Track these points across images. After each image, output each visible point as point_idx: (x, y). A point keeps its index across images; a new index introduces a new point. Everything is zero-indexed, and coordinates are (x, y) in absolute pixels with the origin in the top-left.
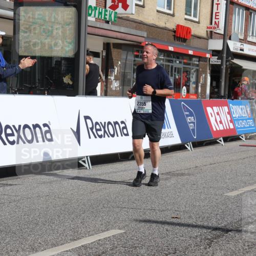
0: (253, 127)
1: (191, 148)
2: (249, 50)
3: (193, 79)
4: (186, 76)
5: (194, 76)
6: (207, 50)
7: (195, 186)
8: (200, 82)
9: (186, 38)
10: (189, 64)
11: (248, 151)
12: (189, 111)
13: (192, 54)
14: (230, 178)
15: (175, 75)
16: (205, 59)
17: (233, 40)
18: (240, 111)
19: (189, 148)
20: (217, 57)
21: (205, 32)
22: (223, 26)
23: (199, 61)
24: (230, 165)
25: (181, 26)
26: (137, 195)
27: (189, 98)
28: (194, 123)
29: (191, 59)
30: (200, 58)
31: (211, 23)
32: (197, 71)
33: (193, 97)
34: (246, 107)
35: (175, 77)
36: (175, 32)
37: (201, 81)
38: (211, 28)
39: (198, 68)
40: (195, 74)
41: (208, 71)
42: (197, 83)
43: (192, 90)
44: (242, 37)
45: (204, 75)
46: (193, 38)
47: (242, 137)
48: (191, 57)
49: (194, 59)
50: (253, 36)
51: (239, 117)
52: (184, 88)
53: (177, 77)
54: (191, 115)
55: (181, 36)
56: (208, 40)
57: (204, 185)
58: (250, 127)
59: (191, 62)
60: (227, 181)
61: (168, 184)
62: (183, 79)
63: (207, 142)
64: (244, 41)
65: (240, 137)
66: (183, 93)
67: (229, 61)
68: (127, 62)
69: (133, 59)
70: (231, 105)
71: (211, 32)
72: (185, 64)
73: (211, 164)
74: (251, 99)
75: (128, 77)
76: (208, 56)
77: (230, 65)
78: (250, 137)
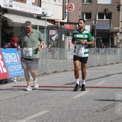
14: (4, 114)
18: (12, 58)
24: (4, 104)
34: (16, 54)
47: (14, 79)
51: (11, 63)
60: (2, 117)
70: (4, 53)
77: (2, 19)
78: (21, 79)
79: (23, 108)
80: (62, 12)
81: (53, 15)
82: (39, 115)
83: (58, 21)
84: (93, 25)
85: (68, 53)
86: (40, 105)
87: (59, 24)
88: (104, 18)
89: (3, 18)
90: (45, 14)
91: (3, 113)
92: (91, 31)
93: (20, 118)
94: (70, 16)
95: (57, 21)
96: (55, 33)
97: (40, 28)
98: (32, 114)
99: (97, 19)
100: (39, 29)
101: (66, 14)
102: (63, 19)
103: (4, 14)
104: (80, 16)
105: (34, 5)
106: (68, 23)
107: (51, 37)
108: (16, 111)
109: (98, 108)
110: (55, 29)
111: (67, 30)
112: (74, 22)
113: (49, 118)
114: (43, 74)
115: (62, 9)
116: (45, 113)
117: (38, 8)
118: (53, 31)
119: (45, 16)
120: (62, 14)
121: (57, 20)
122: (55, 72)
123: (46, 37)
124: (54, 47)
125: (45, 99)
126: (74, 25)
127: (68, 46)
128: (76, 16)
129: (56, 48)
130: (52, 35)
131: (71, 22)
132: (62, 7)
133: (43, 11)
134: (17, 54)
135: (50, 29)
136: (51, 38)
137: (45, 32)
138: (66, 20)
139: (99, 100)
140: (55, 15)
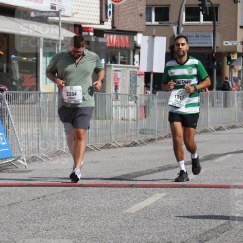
0: (4, 147)
79: (5, 239)
80: (99, 6)
81: (76, 13)
83: (88, 28)
84: (174, 35)
85: (115, 103)
86: (47, 230)
87: (92, 34)
88: (198, 20)
90: (57, 10)
92: (169, 51)
94: (118, 15)
95: (87, 26)
99: (184, 22)
101: (109, 10)
102: (102, 22)
104: (141, 15)
106: (114, 31)
109: (187, 235)
111: (112, 47)
112: (127, 29)
114: (53, 156)
119: (58, 14)
120: (99, 10)
121: (88, 24)
125: (59, 216)
126: (127, 37)
127: (114, 87)
128: (132, 14)
131: (121, 29)
133: (53, 2)
138: (108, 26)
139: (188, 217)
140: (82, 12)
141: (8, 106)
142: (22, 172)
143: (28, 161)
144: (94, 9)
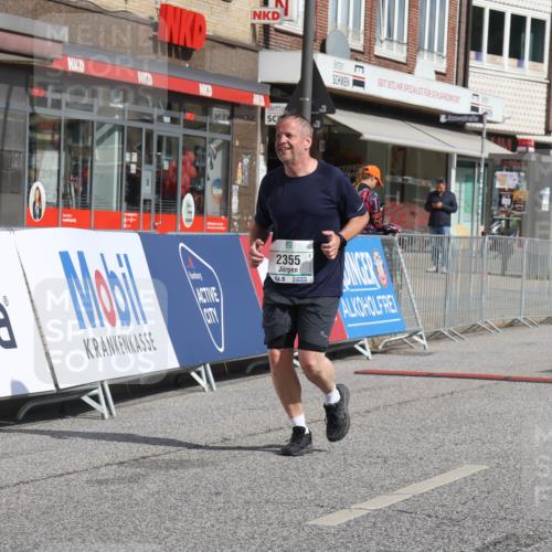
0: (394, 316)
1: (208, 381)
2: (381, 83)
3: (214, 172)
4: (194, 164)
5: (218, 162)
6: (253, 83)
7: (221, 499)
8: (235, 179)
9: (189, 45)
10: (202, 126)
11: (380, 388)
12: (199, 268)
13: (210, 94)
14: (325, 471)
15: (159, 157)
16: (251, 112)
17: (333, 54)
19: (203, 382)
20: (285, 105)
21: (248, 30)
22: (302, 9)
23: (231, 117)
25: (175, 9)
26: (42, 530)
27: (202, 230)
28: (216, 306)
29: (206, 112)
30: (236, 108)
31: (266, 3)
32: (227, 146)
33: (215, 227)
34: (372, 256)
35: (159, 166)
36: (155, 26)
37: (240, 178)
38: (266, 15)
39: (228, 138)
40: (220, 155)
41: (261, 148)
42: (226, 182)
43: (212, 206)
44: (359, 46)
45: (246, 161)
46: (213, 47)
47: (363, 346)
48: (206, 104)
49: (216, 110)
50: (392, 41)
52: (189, 198)
53: (166, 166)
54: (208, 281)
55: (175, 42)
56: (257, 52)
57: (249, 495)
58: (386, 315)
59: (207, 120)
60: (317, 481)
61: (139, 495)
62: (185, 171)
63: (260, 363)
64: (364, 55)
65: (357, 347)
66: (185, 216)
67: (321, 117)
68: (9, 119)
69: (28, 109)
71: (266, 28)
72: (189, 124)
73: (270, 430)
74: (386, 233)
75: (15, 165)
76: (259, 100)
77: (326, 130)
78: (385, 346)
79: (394, 454)
80: (544, 108)
81: (509, 118)
82: (451, 481)
83: (526, 140)
86: (456, 445)
87: (532, 149)
89: (329, 126)
90: (480, 113)
91: (320, 468)
93: (382, 487)
95: (525, 137)
96: (516, 182)
97: (460, 164)
98: (426, 476)
100: (458, 165)
102: (548, 132)
103: (333, 112)
105: (443, 80)
107: (501, 196)
108: (367, 461)
110: (515, 167)
113: (489, 493)
114: (465, 332)
115: (545, 95)
116: (474, 475)
117: (458, 90)
118: (509, 173)
119: (481, 119)
120: (544, 114)
121: (526, 134)
122: (511, 325)
123: (481, 198)
124: (509, 235)
125: (474, 423)
129: (517, 237)
130: (504, 190)
132: (545, 90)
133: (475, 100)
134: (376, 254)
135: (497, 167)
136: (500, 202)
137: (479, 176)
140: (518, 116)
141: (401, 255)
142: (420, 354)
143: (427, 339)
144: (537, 113)
